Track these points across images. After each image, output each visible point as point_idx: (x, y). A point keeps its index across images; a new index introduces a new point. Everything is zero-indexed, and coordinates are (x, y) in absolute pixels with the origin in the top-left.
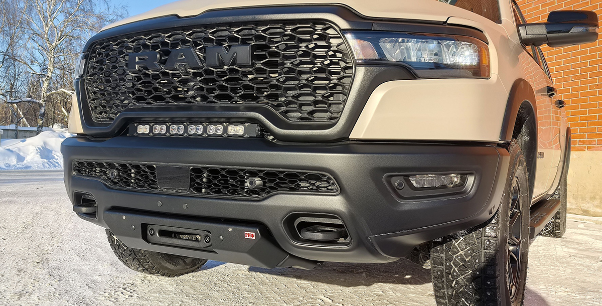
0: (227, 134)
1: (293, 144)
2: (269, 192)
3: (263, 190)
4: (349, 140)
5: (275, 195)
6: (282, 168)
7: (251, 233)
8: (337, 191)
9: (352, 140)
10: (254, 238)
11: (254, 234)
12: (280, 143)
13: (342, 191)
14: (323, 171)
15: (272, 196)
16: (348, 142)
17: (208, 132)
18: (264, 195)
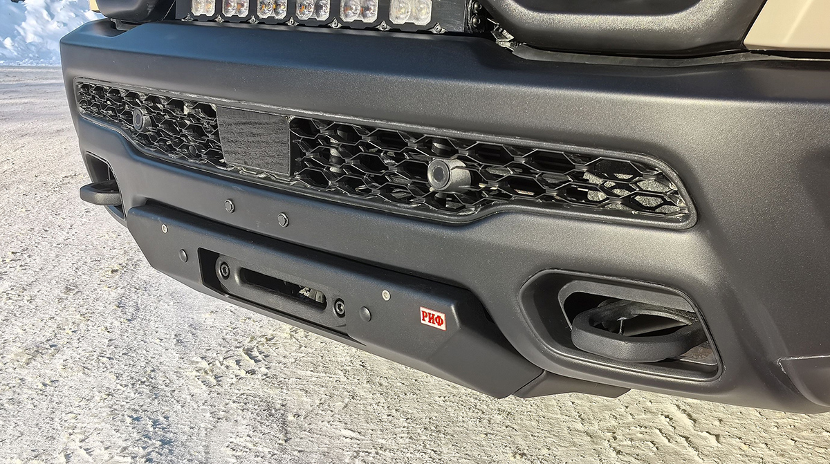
0: (389, 23)
1: (567, 58)
2: (487, 204)
3: (472, 196)
4: (745, 50)
5: (501, 213)
6: (523, 136)
7: (437, 314)
8: (686, 217)
9: (754, 52)
10: (443, 327)
11: (443, 316)
12: (529, 55)
13: (702, 219)
14: (647, 154)
15: (493, 216)
16: (741, 58)
17: (342, 16)
18: (473, 211)
